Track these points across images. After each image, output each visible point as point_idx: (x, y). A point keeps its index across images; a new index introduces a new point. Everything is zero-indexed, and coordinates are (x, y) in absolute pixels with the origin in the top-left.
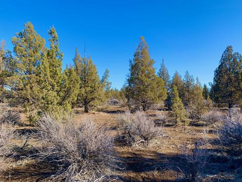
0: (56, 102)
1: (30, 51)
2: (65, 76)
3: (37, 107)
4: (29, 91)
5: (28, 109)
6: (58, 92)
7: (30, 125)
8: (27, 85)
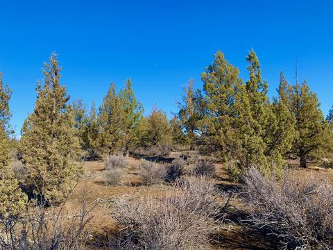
0: (262, 151)
1: (222, 87)
2: (272, 114)
3: (236, 157)
4: (223, 136)
5: (226, 159)
6: (263, 137)
7: (227, 180)
8: (220, 128)
